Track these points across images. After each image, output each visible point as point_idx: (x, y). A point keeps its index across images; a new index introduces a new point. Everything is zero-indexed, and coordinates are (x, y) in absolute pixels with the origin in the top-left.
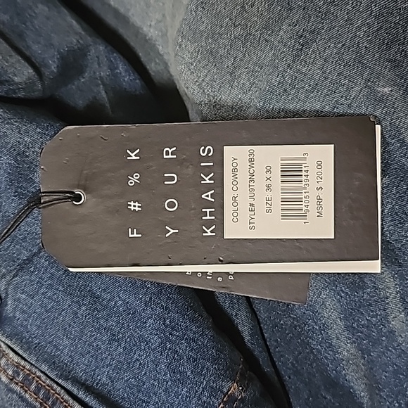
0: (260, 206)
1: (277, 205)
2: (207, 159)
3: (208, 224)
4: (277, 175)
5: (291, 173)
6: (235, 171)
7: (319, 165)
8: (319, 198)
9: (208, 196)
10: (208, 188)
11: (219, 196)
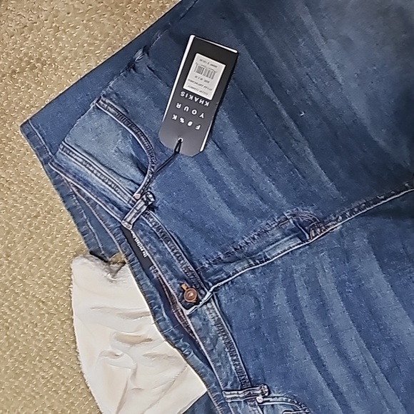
0: (206, 84)
1: (207, 79)
2: (185, 95)
3: (205, 103)
4: (198, 74)
5: (200, 70)
6: (192, 88)
7: (201, 60)
8: (211, 65)
9: (196, 99)
10: (194, 98)
11: (198, 96)
